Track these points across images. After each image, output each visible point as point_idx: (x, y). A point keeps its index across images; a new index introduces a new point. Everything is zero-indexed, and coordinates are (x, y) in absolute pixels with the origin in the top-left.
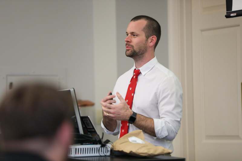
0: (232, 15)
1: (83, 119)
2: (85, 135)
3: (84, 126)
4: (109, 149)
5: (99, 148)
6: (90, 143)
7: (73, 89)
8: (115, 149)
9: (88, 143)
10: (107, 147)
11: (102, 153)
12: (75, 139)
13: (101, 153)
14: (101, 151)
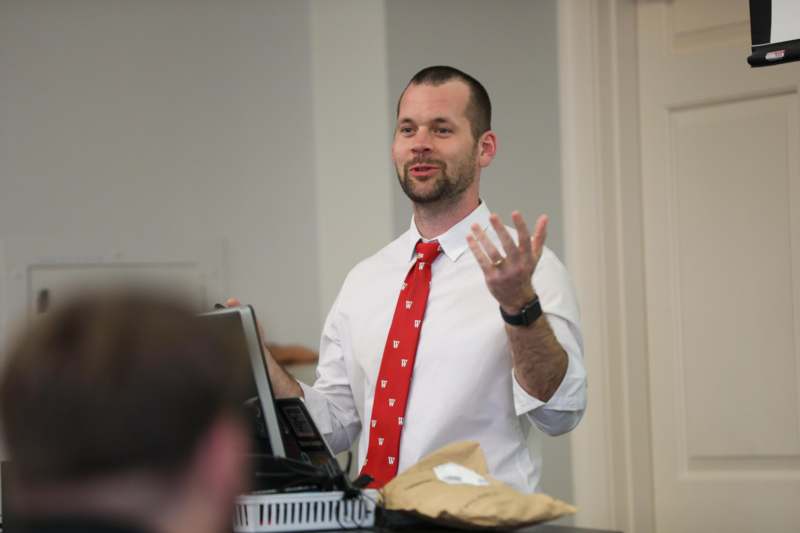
0: (770, 56)
1: (285, 408)
2: (291, 460)
3: (287, 432)
4: (372, 507)
5: (338, 503)
6: (306, 488)
7: (248, 310)
8: (391, 504)
9: (300, 488)
10: (365, 498)
11: (349, 518)
12: (258, 474)
13: (345, 520)
14: (346, 513)
